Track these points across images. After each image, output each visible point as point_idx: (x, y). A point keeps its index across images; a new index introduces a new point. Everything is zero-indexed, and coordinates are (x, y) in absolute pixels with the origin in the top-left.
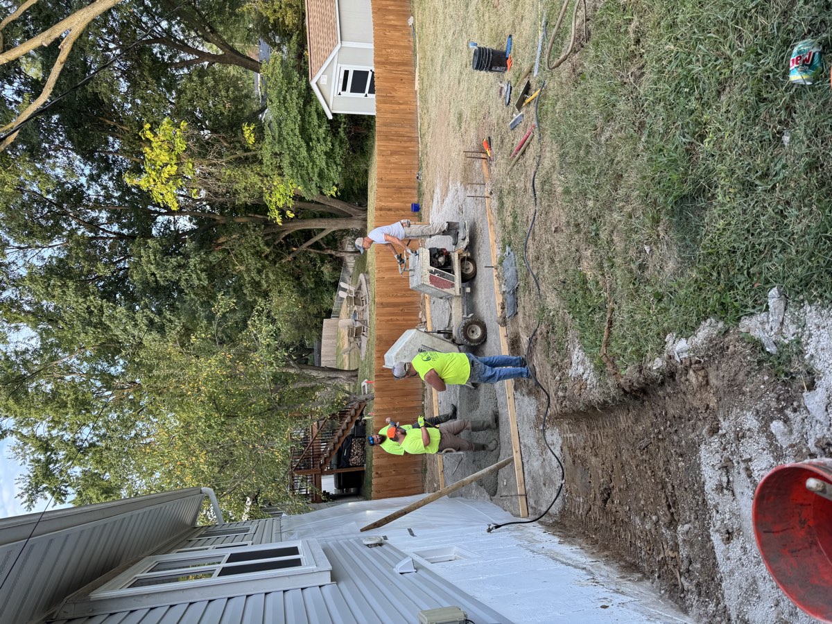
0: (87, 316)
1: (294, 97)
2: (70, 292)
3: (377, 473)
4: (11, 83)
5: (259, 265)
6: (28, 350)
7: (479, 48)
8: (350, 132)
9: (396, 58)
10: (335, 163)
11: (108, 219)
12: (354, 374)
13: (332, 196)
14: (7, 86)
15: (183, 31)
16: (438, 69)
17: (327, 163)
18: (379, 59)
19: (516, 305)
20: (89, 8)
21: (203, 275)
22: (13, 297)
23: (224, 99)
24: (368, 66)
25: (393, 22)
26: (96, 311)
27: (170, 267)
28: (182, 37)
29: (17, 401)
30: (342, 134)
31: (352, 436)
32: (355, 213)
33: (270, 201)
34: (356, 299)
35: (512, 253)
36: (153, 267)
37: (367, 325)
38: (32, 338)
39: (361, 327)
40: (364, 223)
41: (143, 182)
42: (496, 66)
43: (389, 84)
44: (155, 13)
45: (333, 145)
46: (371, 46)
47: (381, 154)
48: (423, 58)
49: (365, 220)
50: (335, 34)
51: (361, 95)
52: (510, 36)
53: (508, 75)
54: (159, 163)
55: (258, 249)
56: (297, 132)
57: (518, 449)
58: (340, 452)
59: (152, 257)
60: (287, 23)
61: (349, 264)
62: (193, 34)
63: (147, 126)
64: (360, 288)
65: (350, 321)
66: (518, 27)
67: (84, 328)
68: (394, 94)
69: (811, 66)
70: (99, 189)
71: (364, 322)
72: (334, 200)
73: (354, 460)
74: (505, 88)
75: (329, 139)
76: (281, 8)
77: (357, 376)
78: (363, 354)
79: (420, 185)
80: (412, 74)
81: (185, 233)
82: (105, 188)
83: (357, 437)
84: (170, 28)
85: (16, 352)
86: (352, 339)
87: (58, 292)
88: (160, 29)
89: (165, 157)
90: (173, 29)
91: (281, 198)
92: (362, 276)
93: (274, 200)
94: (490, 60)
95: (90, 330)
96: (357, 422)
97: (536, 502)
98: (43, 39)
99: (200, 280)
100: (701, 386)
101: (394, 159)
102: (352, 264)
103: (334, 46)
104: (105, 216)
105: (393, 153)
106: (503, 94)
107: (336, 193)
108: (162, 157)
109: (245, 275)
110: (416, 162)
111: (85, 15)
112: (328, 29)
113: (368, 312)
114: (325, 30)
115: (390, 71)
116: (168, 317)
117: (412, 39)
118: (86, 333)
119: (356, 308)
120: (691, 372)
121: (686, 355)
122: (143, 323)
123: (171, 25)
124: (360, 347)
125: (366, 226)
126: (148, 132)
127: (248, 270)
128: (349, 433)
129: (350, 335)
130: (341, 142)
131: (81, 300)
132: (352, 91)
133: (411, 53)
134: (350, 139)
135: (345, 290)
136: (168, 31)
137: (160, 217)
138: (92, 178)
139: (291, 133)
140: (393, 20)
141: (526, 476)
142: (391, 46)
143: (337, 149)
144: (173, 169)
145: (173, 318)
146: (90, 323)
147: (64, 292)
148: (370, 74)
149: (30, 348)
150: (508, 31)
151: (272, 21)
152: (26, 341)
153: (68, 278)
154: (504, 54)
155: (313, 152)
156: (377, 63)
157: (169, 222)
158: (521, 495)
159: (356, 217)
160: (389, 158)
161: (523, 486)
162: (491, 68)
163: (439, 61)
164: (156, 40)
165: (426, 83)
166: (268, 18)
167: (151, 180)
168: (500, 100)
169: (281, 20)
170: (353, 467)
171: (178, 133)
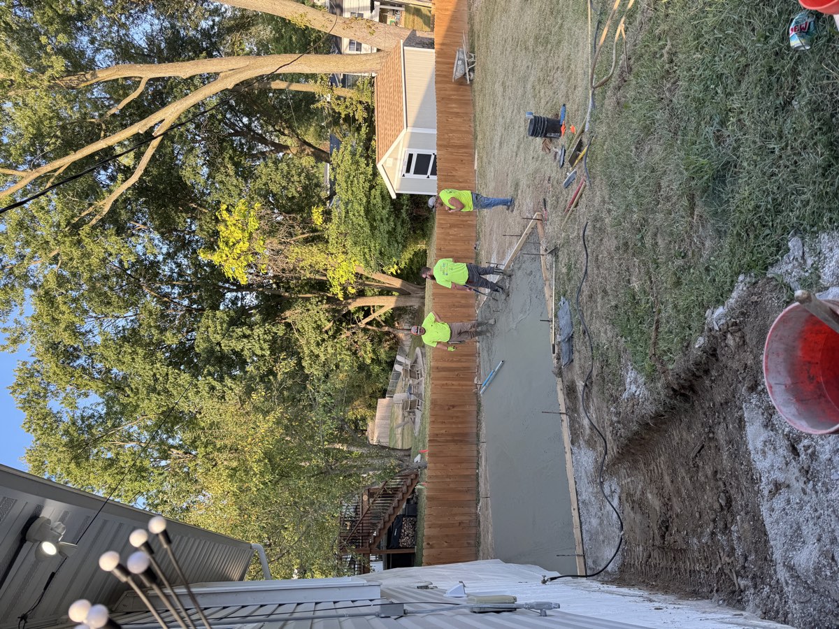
0: (152, 383)
1: (361, 181)
2: (139, 359)
3: (428, 544)
4: (106, 169)
5: (319, 339)
6: (94, 416)
7: (535, 117)
8: (411, 214)
9: (458, 142)
10: (397, 241)
11: (179, 294)
12: (407, 453)
13: (392, 273)
14: (102, 172)
15: (262, 126)
16: (497, 145)
17: (388, 241)
18: (441, 143)
19: (571, 352)
20: (182, 101)
21: (266, 346)
22: (85, 365)
23: (296, 183)
24: (431, 151)
25: (455, 110)
26: (161, 379)
27: (234, 337)
28: (260, 132)
29: (78, 465)
30: (404, 215)
31: (404, 516)
32: (414, 292)
33: (334, 278)
34: (412, 372)
35: (567, 302)
36: (219, 337)
37: (421, 399)
38: (99, 404)
39: (415, 401)
40: (422, 300)
41: (216, 258)
42: (551, 132)
43: (450, 165)
44: (238, 111)
45: (395, 225)
46: (435, 132)
47: (441, 226)
48: (484, 138)
49: (423, 298)
50: (402, 121)
51: (424, 177)
52: (564, 105)
53: (563, 140)
54: (232, 240)
55: (319, 323)
56: (362, 213)
57: (576, 506)
58: (390, 532)
59: (219, 327)
60: (357, 117)
61: (405, 343)
62: (271, 128)
63: (224, 207)
64: (415, 362)
65: (404, 395)
66: (571, 97)
67: (148, 394)
68: (454, 173)
69: (807, 33)
70: (174, 266)
71: (419, 395)
72: (394, 278)
73: (405, 541)
74: (560, 153)
75: (392, 219)
76: (352, 104)
77: (409, 455)
78: (417, 430)
79: (477, 254)
80: (473, 156)
81: (251, 308)
82: (179, 265)
83: (408, 516)
84: (250, 124)
85: (83, 418)
86: (406, 414)
87: (128, 359)
88: (241, 125)
89: (238, 234)
90: (253, 125)
91: (344, 274)
92: (418, 350)
93: (337, 276)
94: (545, 128)
95: (153, 396)
96: (408, 501)
97: (594, 562)
98: (140, 128)
99: (262, 349)
100: (738, 347)
101: (452, 231)
102: (409, 343)
103: (400, 131)
104: (176, 292)
105: (452, 226)
106: (558, 158)
107: (396, 272)
108: (235, 235)
109: (305, 349)
110: (474, 234)
111: (178, 107)
112: (395, 116)
113: (423, 385)
114: (393, 118)
115: (452, 153)
116: (229, 385)
117: (472, 125)
118: (150, 400)
119: (411, 382)
120: (729, 336)
121: (723, 321)
122: (204, 390)
123: (251, 121)
124: (414, 422)
125: (424, 304)
126: (224, 212)
127: (308, 343)
128: (400, 512)
129: (404, 408)
130: (403, 222)
131: (148, 367)
132: (415, 173)
133: (471, 137)
134: (412, 219)
135: (400, 363)
136: (248, 126)
137: (229, 293)
138: (169, 256)
139: (357, 214)
140: (455, 107)
141: (584, 536)
142: (452, 131)
143: (399, 229)
144: (244, 246)
145: (233, 386)
146: (154, 390)
147: (133, 359)
148: (433, 157)
149: (96, 414)
150: (562, 101)
151: (343, 116)
152: (94, 407)
153: (138, 346)
154: (559, 122)
155: (376, 232)
156: (439, 146)
157: (236, 298)
158: (578, 555)
159: (415, 295)
160: (448, 231)
161: (581, 545)
162: (546, 134)
163: (497, 138)
164: (237, 133)
165: (485, 159)
166: (340, 113)
167: (224, 256)
168: (555, 164)
169: (351, 115)
170: (403, 548)
171: (252, 213)
